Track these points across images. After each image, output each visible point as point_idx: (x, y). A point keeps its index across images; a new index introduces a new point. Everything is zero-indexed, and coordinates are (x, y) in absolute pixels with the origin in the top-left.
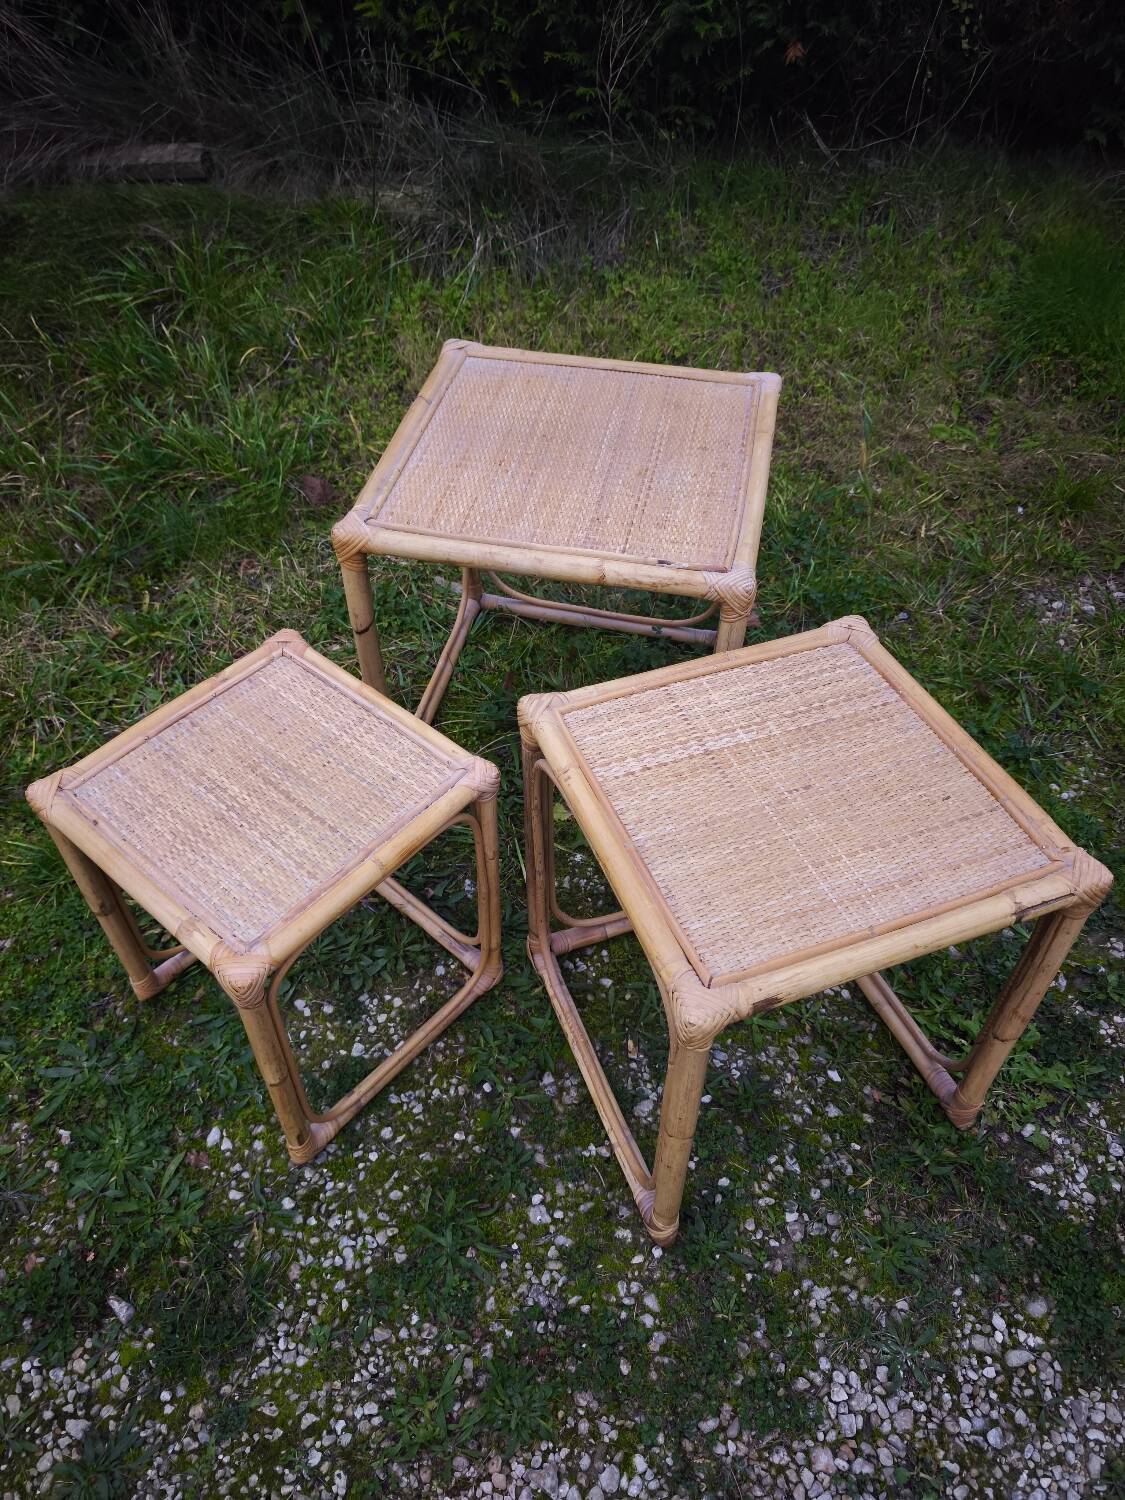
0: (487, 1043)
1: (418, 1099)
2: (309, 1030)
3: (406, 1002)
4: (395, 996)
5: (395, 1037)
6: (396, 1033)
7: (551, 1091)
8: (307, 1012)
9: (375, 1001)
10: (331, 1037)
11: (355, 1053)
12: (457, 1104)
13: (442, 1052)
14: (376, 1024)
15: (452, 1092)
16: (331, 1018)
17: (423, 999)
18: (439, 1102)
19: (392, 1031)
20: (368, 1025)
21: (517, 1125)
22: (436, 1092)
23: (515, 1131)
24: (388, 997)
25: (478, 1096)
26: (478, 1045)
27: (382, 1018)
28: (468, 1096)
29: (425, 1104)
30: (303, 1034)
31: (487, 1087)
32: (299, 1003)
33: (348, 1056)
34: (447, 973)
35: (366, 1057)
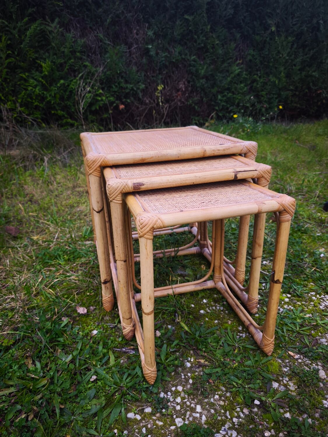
0: (237, 383)
1: (230, 428)
2: (146, 426)
3: (184, 386)
4: (176, 386)
5: (192, 405)
6: (191, 403)
7: (282, 388)
8: (138, 417)
9: (169, 393)
10: (161, 423)
11: (179, 425)
12: (250, 419)
13: (220, 399)
14: (178, 404)
15: (242, 415)
16: (152, 414)
17: (191, 381)
18: (240, 424)
19: (188, 403)
20: (174, 407)
21: (286, 412)
22: (235, 420)
23: (288, 415)
24: (174, 389)
25: (256, 410)
26: (234, 386)
27: (179, 400)
28: (251, 412)
29: (236, 430)
30: (144, 430)
31: (257, 402)
32: (131, 415)
33: (177, 428)
34: (192, 364)
35: (187, 422)
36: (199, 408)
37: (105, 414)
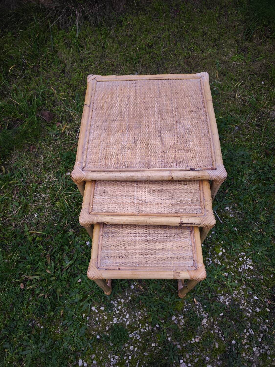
0: (153, 310)
1: (138, 334)
2: (99, 317)
3: (125, 300)
4: (121, 299)
5: (125, 313)
6: (125, 312)
7: (176, 322)
8: (96, 311)
9: (116, 302)
10: (106, 318)
11: (115, 322)
12: (150, 333)
13: (140, 315)
14: (118, 310)
15: (147, 329)
16: (103, 311)
17: (130, 298)
18: (144, 333)
19: (124, 311)
20: (116, 311)
21: (169, 336)
22: (142, 330)
23: (169, 339)
24: (119, 300)
25: (155, 329)
26: (151, 311)
27: (119, 307)
28: (152, 329)
29: (140, 335)
30: (97, 319)
31: (157, 326)
32: (93, 308)
33: (113, 323)
34: (135, 287)
35: (118, 322)
36: (127, 316)
37: (81, 304)
